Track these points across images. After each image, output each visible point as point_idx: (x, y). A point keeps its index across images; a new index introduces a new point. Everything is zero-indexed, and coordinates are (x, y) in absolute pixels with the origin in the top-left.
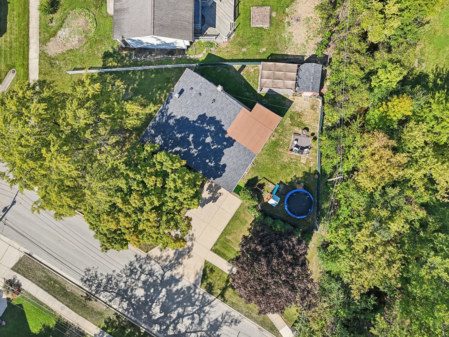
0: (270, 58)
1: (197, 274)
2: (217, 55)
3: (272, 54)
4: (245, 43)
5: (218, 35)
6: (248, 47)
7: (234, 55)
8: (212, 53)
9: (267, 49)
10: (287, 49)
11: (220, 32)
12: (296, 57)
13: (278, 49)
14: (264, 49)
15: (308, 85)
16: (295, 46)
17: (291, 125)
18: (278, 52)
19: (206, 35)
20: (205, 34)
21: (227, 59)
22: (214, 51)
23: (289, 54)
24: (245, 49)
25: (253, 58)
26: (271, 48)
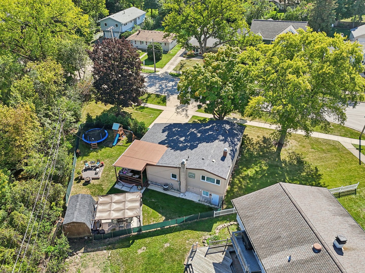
0: (131, 242)
1: (169, 100)
2: (201, 232)
3: (129, 246)
4: (167, 254)
5: (207, 254)
6: (162, 250)
7: (178, 236)
8: (207, 233)
9: (137, 253)
10: (108, 257)
11: (205, 259)
12: (96, 249)
13: (121, 255)
14: (140, 252)
15: (83, 199)
16: (97, 262)
17: (102, 185)
18: (121, 250)
19: (223, 252)
20: (225, 253)
21: (187, 231)
22: (207, 235)
23: (105, 251)
24: (166, 246)
25: (153, 238)
26: (131, 255)
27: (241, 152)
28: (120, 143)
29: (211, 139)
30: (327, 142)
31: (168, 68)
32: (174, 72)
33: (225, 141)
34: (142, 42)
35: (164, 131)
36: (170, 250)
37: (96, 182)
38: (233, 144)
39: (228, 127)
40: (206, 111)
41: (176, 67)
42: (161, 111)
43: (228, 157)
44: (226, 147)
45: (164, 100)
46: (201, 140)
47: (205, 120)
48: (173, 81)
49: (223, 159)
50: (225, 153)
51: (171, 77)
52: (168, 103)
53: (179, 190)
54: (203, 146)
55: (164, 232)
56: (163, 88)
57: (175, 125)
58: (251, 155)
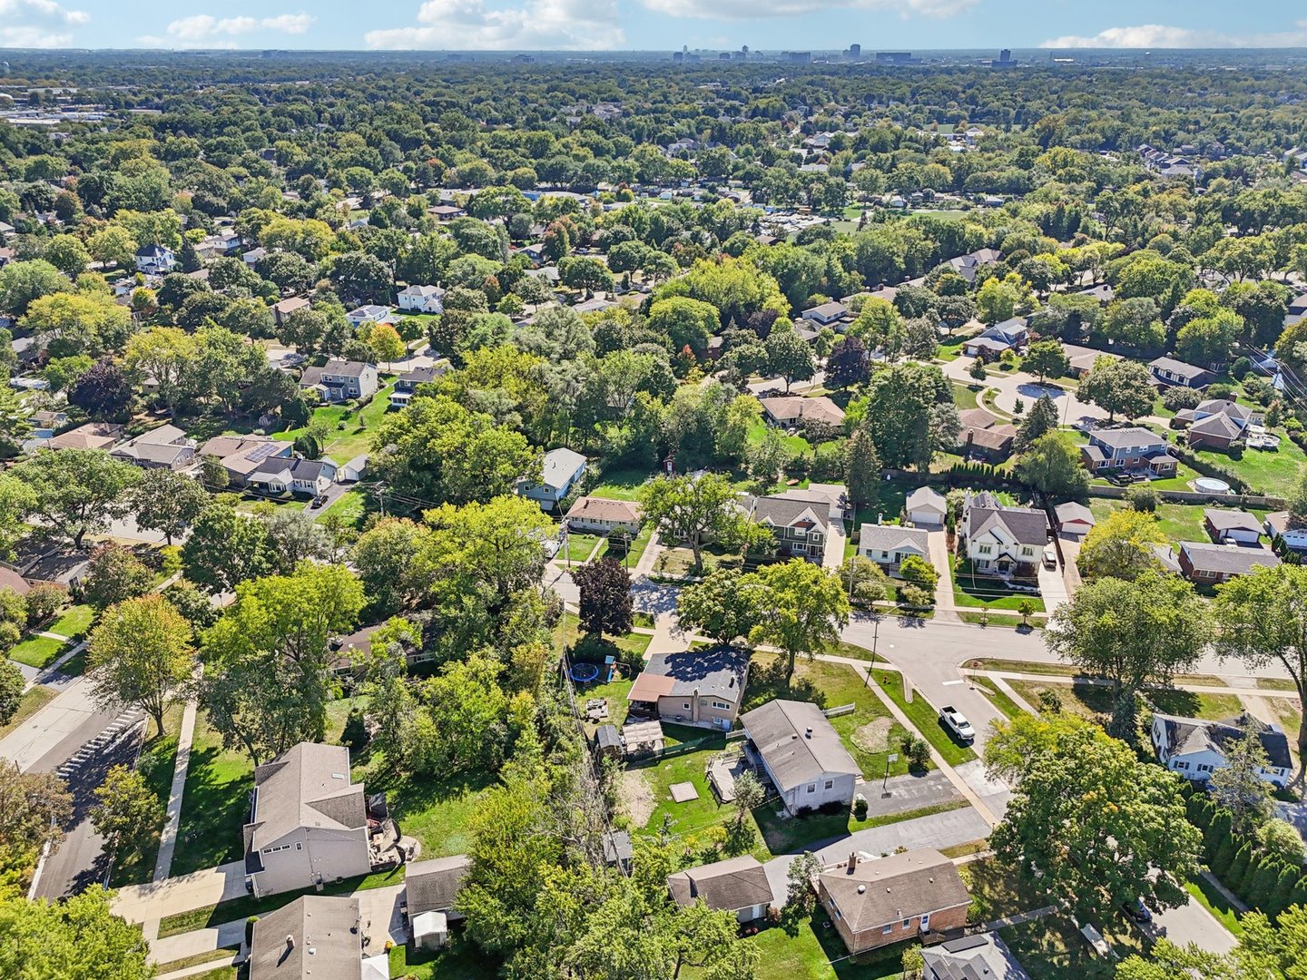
0: (657, 762)
1: (658, 620)
2: (716, 751)
3: (657, 765)
4: (688, 768)
5: (722, 764)
6: (686, 765)
7: (697, 755)
8: (721, 751)
9: (665, 769)
14: (668, 769)
15: (610, 729)
19: (736, 759)
24: (688, 762)
25: (676, 758)
26: (661, 771)
27: (749, 682)
28: (614, 679)
29: (718, 668)
30: (839, 666)
31: (645, 567)
32: (655, 575)
33: (732, 669)
34: (593, 521)
35: (667, 662)
36: (691, 765)
37: (605, 720)
38: (739, 672)
39: (734, 655)
40: (709, 636)
41: (656, 565)
42: (651, 637)
43: (736, 684)
44: (734, 675)
45: (651, 622)
46: (709, 670)
47: (707, 646)
48: (657, 590)
49: (731, 686)
50: (733, 680)
51: (652, 585)
52: (657, 624)
53: (692, 720)
54: (711, 675)
55: (683, 753)
56: (645, 604)
57: (678, 655)
58: (761, 684)
